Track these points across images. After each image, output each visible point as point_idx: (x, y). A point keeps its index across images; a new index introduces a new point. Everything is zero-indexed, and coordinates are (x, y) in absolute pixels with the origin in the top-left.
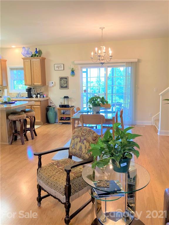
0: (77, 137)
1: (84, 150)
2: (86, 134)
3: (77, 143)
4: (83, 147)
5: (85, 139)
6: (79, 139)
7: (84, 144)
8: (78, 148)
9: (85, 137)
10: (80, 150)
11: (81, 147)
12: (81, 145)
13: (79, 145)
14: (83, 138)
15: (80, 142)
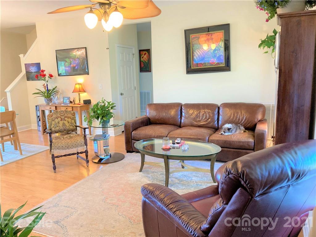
0: (56, 118)
1: (67, 125)
3: (59, 122)
4: (66, 122)
5: (65, 117)
6: (59, 119)
7: (66, 120)
8: (61, 124)
9: (65, 115)
10: (64, 126)
11: (64, 124)
12: (63, 122)
13: (61, 123)
14: (63, 117)
15: (61, 120)
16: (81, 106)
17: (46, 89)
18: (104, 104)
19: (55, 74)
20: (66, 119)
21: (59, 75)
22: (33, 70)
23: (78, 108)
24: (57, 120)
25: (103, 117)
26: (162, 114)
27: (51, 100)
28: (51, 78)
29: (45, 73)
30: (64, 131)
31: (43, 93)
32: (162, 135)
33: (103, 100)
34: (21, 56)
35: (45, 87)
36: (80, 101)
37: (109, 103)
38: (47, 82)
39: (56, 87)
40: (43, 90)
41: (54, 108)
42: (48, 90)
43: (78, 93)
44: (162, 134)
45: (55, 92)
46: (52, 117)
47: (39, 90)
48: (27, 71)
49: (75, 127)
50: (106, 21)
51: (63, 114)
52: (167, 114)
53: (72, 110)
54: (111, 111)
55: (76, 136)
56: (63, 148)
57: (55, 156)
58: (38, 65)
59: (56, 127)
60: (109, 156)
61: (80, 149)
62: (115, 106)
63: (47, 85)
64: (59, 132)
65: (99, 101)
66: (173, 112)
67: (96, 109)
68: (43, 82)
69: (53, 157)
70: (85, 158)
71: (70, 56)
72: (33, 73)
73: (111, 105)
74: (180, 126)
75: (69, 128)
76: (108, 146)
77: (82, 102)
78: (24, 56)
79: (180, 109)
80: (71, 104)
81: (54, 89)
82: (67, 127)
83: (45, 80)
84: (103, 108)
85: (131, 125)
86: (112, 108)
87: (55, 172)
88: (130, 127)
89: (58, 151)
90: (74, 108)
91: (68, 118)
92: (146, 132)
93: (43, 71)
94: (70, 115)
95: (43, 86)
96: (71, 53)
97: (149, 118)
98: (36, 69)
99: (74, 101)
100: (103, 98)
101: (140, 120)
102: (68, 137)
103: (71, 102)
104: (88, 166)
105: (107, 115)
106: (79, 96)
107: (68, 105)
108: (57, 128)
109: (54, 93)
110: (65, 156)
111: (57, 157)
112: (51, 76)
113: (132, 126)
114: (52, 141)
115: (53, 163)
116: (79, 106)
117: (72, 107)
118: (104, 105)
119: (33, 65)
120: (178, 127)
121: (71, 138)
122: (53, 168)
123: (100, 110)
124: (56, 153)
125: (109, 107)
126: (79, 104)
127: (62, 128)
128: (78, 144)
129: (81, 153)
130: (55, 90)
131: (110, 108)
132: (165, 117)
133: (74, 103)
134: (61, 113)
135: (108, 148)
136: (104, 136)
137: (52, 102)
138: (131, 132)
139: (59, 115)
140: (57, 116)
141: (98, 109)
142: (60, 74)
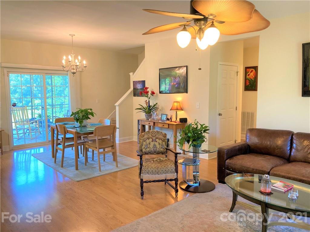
0: (148, 139)
1: (158, 146)
2: (156, 135)
3: (150, 144)
4: (157, 144)
5: (157, 138)
6: (151, 140)
7: (156, 142)
8: (151, 146)
9: (156, 136)
10: (155, 147)
11: (155, 145)
12: (154, 144)
13: (152, 144)
14: (155, 138)
15: (152, 141)
16: (176, 124)
17: (148, 105)
18: (196, 126)
19: (157, 91)
20: (157, 140)
21: (160, 92)
22: (139, 86)
23: (174, 126)
24: (148, 141)
25: (194, 140)
26: (266, 143)
27: (151, 116)
28: (153, 95)
29: (148, 90)
30: (154, 153)
31: (144, 108)
32: (264, 169)
33: (196, 122)
34: (131, 74)
35: (147, 103)
36: (176, 119)
37: (202, 126)
38: (149, 98)
39: (157, 103)
40: (145, 106)
41: (152, 124)
42: (149, 106)
43: (176, 111)
44: (262, 168)
45: (156, 109)
46: (143, 137)
47: (141, 106)
48: (135, 87)
49: (165, 150)
50: (200, 38)
51: (155, 135)
52: (272, 143)
53: (168, 127)
54: (203, 134)
55: (166, 160)
56: (153, 173)
57: (144, 180)
58: (143, 82)
59: (146, 148)
60: (198, 184)
61: (170, 176)
62: (208, 130)
63: (149, 101)
64: (149, 154)
65: (192, 123)
66: (279, 142)
67: (187, 131)
68: (146, 99)
69: (142, 182)
70: (174, 186)
71: (172, 74)
72: (139, 90)
73: (203, 128)
74: (289, 160)
75: (159, 150)
76: (198, 172)
77: (178, 120)
78: (133, 74)
79: (290, 139)
80: (167, 121)
81: (155, 105)
82: (157, 149)
83: (147, 97)
84: (195, 130)
85: (225, 153)
86: (204, 131)
87: (142, 199)
88: (223, 154)
89: (147, 175)
90: (170, 126)
91: (159, 139)
92: (243, 163)
93: (147, 88)
94: (161, 137)
95: (145, 103)
96: (172, 72)
97: (249, 145)
98: (141, 86)
99: (171, 118)
100: (196, 120)
101: (237, 147)
102: (158, 160)
103: (168, 119)
104: (176, 196)
105: (199, 138)
106: (176, 114)
107: (165, 122)
108: (148, 149)
109: (154, 109)
110: (154, 181)
111: (146, 182)
112: (153, 93)
113: (227, 154)
114: (142, 165)
115: (141, 189)
116: (175, 124)
117: (169, 124)
118: (197, 128)
119: (139, 82)
120: (286, 161)
121: (161, 161)
122: (140, 194)
123: (191, 133)
124: (145, 177)
125: (202, 130)
126: (176, 122)
127: (152, 149)
128: (169, 170)
129: (171, 180)
130: (155, 107)
131: (202, 132)
132: (269, 146)
133: (171, 120)
134: (153, 134)
135: (198, 174)
136: (194, 161)
137: (152, 118)
138: (225, 159)
139: (151, 136)
140: (148, 136)
141: (189, 131)
142: (162, 91)
